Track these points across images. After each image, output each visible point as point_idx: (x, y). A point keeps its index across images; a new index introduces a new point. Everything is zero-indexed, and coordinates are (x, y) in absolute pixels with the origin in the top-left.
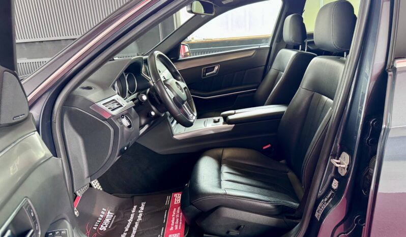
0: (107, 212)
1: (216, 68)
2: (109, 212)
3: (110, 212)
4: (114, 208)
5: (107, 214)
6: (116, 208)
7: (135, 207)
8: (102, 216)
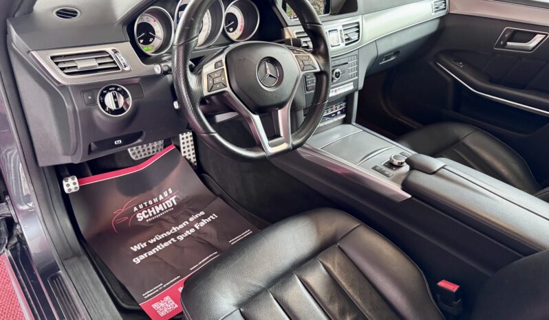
0: (172, 196)
1: (538, 38)
2: (173, 199)
3: (175, 199)
4: (185, 196)
5: (168, 199)
6: (187, 197)
7: (202, 213)
8: (161, 197)
